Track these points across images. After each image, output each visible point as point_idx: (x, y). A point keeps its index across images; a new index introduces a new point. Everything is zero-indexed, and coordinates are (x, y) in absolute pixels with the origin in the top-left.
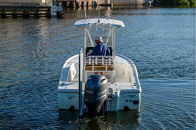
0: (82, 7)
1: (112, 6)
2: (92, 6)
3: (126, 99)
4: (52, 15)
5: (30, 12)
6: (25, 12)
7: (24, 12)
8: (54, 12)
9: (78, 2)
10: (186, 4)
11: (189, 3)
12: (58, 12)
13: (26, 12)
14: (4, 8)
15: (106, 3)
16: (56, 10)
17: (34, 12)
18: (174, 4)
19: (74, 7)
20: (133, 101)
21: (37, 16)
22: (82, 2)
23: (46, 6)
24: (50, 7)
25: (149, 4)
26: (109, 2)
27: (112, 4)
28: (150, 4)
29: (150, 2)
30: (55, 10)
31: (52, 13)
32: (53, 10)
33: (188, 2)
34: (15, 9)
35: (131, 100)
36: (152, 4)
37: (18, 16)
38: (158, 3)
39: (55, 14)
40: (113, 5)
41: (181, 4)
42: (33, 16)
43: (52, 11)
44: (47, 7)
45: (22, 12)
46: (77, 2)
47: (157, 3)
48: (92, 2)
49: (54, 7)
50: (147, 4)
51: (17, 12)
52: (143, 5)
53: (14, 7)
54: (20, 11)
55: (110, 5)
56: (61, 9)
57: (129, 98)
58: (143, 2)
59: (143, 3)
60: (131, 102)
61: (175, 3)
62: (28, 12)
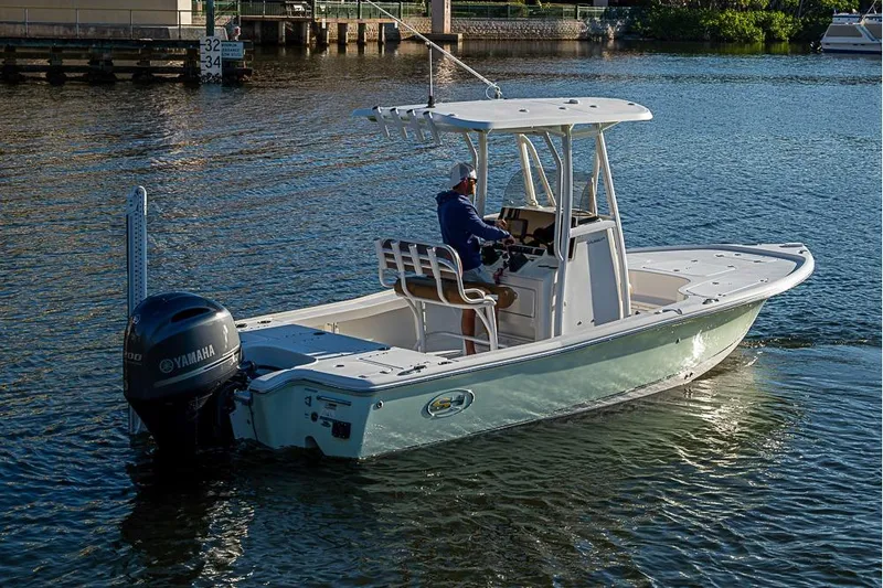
0: (341, 44)
1: (460, 44)
2: (380, 44)
3: (310, 411)
4: (203, 73)
5: (116, 63)
6: (97, 63)
7: (94, 60)
8: (213, 62)
9: (324, 26)
10: (749, 40)
11: (761, 36)
12: (228, 65)
13: (101, 63)
14: (12, 44)
15: (438, 29)
16: (219, 54)
17: (134, 63)
18: (704, 40)
19: (307, 45)
20: (330, 420)
21: (146, 79)
22: (339, 24)
23: (183, 39)
24: (197, 43)
25: (606, 37)
26: (447, 29)
27: (460, 36)
28: (612, 36)
29: (611, 31)
30: (214, 55)
31: (203, 66)
32: (208, 54)
33: (758, 34)
34: (55, 49)
35: (326, 419)
36: (616, 39)
37: (68, 75)
38: (641, 36)
39: (217, 70)
40: (464, 40)
41: (730, 40)
42: (129, 76)
43: (203, 57)
44: (186, 43)
45: (84, 62)
46: (321, 23)
47: (638, 33)
48: (381, 25)
49: (213, 45)
50: (598, 36)
51: (66, 62)
52: (580, 40)
53: (53, 40)
54: (78, 57)
55: (452, 40)
56: (239, 51)
57: (322, 411)
58: (583, 28)
59: (582, 33)
60: (326, 424)
61: (707, 36)
62: (108, 62)
